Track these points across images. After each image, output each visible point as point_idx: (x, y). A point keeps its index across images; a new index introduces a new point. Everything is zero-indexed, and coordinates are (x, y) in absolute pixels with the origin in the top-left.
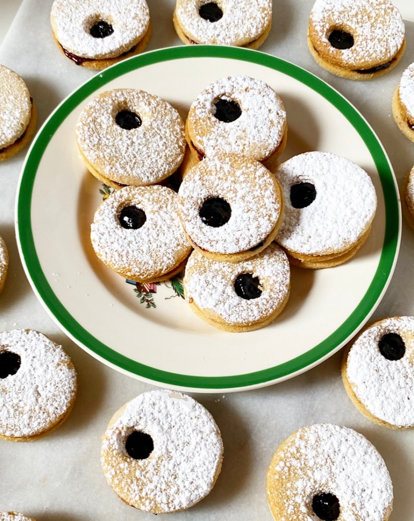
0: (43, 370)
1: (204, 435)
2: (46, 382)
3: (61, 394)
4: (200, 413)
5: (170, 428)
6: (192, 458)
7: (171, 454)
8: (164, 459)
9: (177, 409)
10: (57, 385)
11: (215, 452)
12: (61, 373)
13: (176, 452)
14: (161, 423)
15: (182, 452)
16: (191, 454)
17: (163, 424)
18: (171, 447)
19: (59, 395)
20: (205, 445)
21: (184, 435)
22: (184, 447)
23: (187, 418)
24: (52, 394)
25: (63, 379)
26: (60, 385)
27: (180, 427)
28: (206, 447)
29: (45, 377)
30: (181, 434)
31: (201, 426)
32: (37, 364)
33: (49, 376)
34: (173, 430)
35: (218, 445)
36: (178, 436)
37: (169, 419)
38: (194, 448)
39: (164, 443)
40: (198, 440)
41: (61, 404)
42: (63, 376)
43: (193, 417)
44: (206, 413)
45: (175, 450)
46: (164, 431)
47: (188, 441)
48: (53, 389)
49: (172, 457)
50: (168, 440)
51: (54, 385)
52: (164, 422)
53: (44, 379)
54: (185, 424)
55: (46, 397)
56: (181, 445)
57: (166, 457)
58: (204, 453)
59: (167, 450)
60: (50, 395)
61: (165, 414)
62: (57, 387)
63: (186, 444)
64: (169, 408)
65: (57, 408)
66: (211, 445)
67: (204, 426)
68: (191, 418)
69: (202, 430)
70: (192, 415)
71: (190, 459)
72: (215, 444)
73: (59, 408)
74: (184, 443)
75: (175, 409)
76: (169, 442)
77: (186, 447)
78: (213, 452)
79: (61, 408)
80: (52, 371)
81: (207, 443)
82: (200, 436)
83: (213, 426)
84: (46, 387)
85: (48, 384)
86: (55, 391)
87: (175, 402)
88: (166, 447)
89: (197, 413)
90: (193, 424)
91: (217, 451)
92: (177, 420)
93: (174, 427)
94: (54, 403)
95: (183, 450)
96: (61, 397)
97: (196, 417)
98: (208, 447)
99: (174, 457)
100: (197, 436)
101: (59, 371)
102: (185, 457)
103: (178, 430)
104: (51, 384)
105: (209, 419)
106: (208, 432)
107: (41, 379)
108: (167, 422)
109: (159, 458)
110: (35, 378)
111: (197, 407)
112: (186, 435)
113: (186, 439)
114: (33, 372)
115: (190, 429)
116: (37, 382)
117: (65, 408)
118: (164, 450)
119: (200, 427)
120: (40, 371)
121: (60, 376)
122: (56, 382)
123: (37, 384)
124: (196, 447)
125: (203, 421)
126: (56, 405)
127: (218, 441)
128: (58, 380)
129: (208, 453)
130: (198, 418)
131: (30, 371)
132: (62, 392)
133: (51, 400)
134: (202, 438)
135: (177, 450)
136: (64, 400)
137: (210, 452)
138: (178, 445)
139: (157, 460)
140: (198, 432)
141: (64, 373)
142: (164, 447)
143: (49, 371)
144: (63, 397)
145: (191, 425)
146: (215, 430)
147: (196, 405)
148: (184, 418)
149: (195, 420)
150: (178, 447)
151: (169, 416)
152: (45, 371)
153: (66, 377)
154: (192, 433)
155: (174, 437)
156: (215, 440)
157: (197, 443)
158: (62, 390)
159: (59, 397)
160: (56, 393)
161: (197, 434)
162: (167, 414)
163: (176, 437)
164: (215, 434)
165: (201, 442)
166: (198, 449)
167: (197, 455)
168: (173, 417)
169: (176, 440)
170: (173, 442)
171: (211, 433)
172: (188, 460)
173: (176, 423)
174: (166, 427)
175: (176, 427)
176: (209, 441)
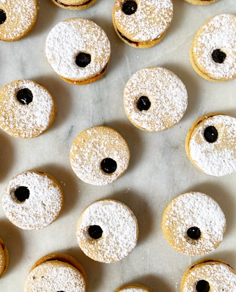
0: (42, 193)
1: (126, 219)
2: (46, 198)
3: (55, 201)
4: (121, 208)
5: (108, 220)
6: (124, 232)
7: (113, 233)
8: (110, 237)
9: (108, 210)
10: (52, 197)
11: (134, 225)
12: (51, 191)
13: (115, 232)
14: (103, 220)
15: (118, 231)
16: (122, 231)
17: (104, 220)
18: (111, 230)
19: (55, 202)
20: (128, 224)
21: (116, 222)
22: (118, 228)
23: (115, 213)
24: (51, 203)
25: (54, 193)
26: (53, 197)
27: (113, 219)
28: (129, 225)
29: (44, 195)
30: (114, 222)
31: (123, 214)
32: (37, 190)
33: (46, 194)
34: (110, 221)
35: (134, 221)
36: (113, 224)
37: (106, 216)
38: (123, 227)
39: (107, 229)
40: (124, 223)
41: (57, 206)
42: (53, 192)
43: (118, 212)
44: (124, 207)
45: (113, 231)
46: (105, 223)
47: (119, 224)
48: (50, 200)
49: (113, 235)
50: (109, 227)
51: (50, 198)
52: (104, 219)
53: (44, 196)
54: (114, 216)
55: (49, 205)
56: (116, 228)
57: (110, 236)
58: (128, 228)
59: (110, 232)
60: (50, 204)
61: (103, 214)
62: (52, 198)
63: (118, 226)
64: (104, 211)
65: (56, 209)
66: (131, 223)
67: (124, 214)
68: (117, 212)
69: (124, 217)
70: (117, 210)
71: (122, 233)
72: (133, 221)
73: (57, 209)
74: (117, 226)
75: (107, 210)
76: (110, 228)
77: (119, 227)
78: (133, 226)
79: (58, 208)
80: (46, 191)
81: (129, 222)
82: (124, 220)
83: (129, 213)
84: (47, 200)
85: (47, 199)
86: (52, 201)
87: (107, 207)
88: (109, 231)
89: (119, 209)
90: (119, 215)
91: (134, 224)
92: (110, 215)
93: (109, 219)
94: (54, 207)
95: (117, 230)
96: (56, 203)
97: (119, 211)
98: (129, 224)
99: (114, 235)
100: (123, 220)
101: (50, 190)
102: (120, 233)
103: (112, 220)
104: (48, 198)
105: (126, 210)
106: (127, 217)
107: (42, 197)
108: (105, 218)
109: (107, 237)
110: (39, 197)
111: (118, 206)
112: (117, 222)
113: (118, 224)
114: (37, 195)
115: (118, 218)
116: (41, 199)
117: (60, 208)
118: (108, 233)
119: (123, 216)
120: (40, 193)
121: (51, 193)
122: (51, 196)
123: (41, 200)
124: (123, 226)
125: (123, 212)
126: (55, 208)
127: (133, 219)
128: (51, 195)
129: (130, 227)
130: (120, 211)
131: (35, 195)
132: (56, 200)
133: (51, 206)
134: (125, 221)
135: (114, 230)
136: (58, 204)
137: (131, 226)
138: (115, 228)
139: (106, 238)
140: (122, 218)
141: (53, 191)
142: (108, 232)
143: (45, 192)
144: (57, 202)
145: (118, 216)
146: (131, 214)
147: (117, 205)
148: (113, 213)
149: (119, 213)
150: (115, 229)
151: (105, 215)
152: (43, 193)
153: (55, 192)
154: (119, 220)
155: (111, 225)
156: (132, 220)
157: (123, 224)
158: (56, 199)
159: (55, 203)
160: (53, 202)
161: (122, 219)
162: (104, 214)
163: (112, 225)
164: (131, 216)
165: (125, 223)
166: (125, 227)
167: (125, 230)
168: (108, 215)
169: (113, 226)
170: (111, 227)
171: (129, 216)
172: (121, 233)
173: (110, 217)
174: (106, 221)
175: (111, 219)
176: (129, 221)
